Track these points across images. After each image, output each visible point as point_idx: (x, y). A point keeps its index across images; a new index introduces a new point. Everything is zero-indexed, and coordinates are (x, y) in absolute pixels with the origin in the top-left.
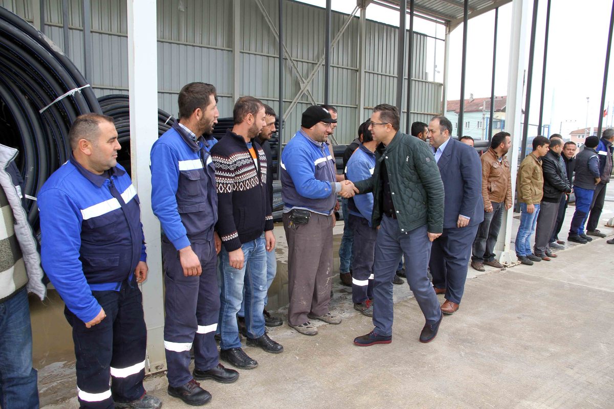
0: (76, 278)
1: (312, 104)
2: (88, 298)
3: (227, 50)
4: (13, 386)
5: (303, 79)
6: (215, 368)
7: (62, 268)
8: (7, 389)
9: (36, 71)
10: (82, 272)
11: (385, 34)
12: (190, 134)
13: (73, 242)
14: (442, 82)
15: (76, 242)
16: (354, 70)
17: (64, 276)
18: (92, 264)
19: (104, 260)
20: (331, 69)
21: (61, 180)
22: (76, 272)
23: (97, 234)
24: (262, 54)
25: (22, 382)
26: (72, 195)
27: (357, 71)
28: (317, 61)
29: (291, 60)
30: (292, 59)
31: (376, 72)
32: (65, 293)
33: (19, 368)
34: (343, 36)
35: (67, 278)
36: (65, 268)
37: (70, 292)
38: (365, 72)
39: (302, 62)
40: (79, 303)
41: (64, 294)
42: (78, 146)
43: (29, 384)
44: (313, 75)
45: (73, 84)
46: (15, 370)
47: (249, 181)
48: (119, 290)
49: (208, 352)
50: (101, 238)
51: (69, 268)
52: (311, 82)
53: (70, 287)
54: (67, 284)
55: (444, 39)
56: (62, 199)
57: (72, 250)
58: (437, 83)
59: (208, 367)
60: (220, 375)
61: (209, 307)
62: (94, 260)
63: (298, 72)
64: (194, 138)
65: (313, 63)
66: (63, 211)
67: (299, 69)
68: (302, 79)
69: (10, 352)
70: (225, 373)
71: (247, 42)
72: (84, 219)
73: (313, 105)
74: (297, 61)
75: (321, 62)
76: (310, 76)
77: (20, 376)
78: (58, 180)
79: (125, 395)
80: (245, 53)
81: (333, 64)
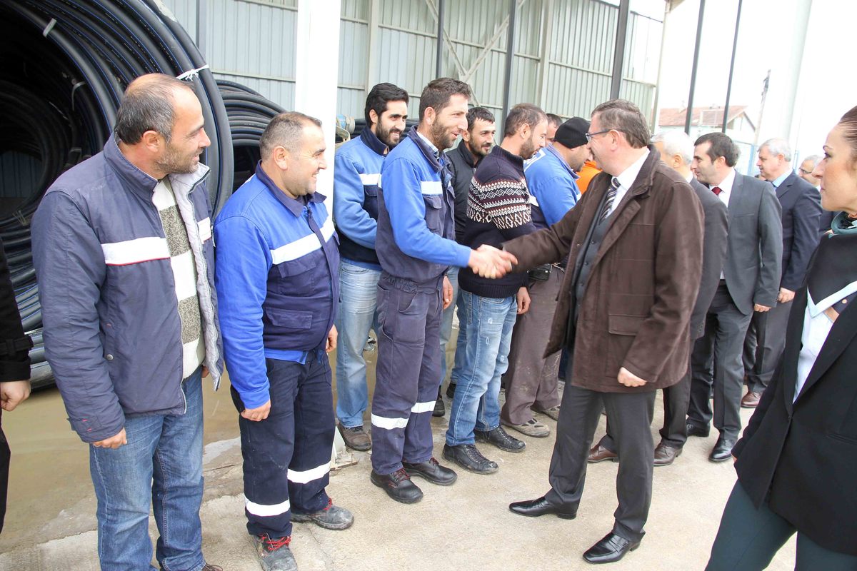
0: (253, 345)
1: (473, 105)
2: (262, 376)
3: (360, 23)
4: (175, 498)
5: (464, 69)
6: (427, 463)
7: (239, 329)
8: (169, 502)
9: (138, 43)
10: (262, 338)
11: (580, 10)
12: (430, 148)
13: (258, 296)
14: (655, 83)
15: (260, 294)
16: (534, 59)
17: (239, 340)
18: (275, 323)
19: (293, 319)
20: (514, 59)
21: (248, 204)
22: (256, 337)
23: (287, 285)
24: (408, 30)
25: (187, 492)
26: (263, 229)
27: (538, 61)
28: (483, 44)
29: (448, 40)
30: (450, 39)
31: (564, 63)
32: (237, 364)
33: (187, 473)
34: (522, 11)
35: (243, 344)
36: (243, 330)
37: (243, 363)
38: (550, 63)
39: (463, 44)
40: (250, 381)
41: (234, 365)
42: (271, 156)
43: (194, 498)
44: (478, 64)
45: (189, 64)
46: (182, 476)
47: (519, 215)
48: (303, 363)
49: (420, 439)
50: (292, 290)
51: (248, 330)
52: (474, 73)
53: (243, 357)
54: (242, 353)
55: (662, 20)
56: (251, 233)
57: (256, 306)
58: (648, 84)
59: (417, 460)
60: (432, 473)
61: (428, 380)
62: (279, 317)
63: (456, 58)
64: (436, 153)
65: (478, 47)
66: (250, 250)
67: (459, 54)
68: (461, 69)
69: (178, 449)
70: (439, 471)
71: (388, 12)
72: (274, 263)
73: (475, 106)
74: (456, 43)
75: (490, 46)
76: (473, 66)
77: (188, 485)
78: (244, 204)
79: (305, 507)
80: (386, 28)
81: (519, 52)
